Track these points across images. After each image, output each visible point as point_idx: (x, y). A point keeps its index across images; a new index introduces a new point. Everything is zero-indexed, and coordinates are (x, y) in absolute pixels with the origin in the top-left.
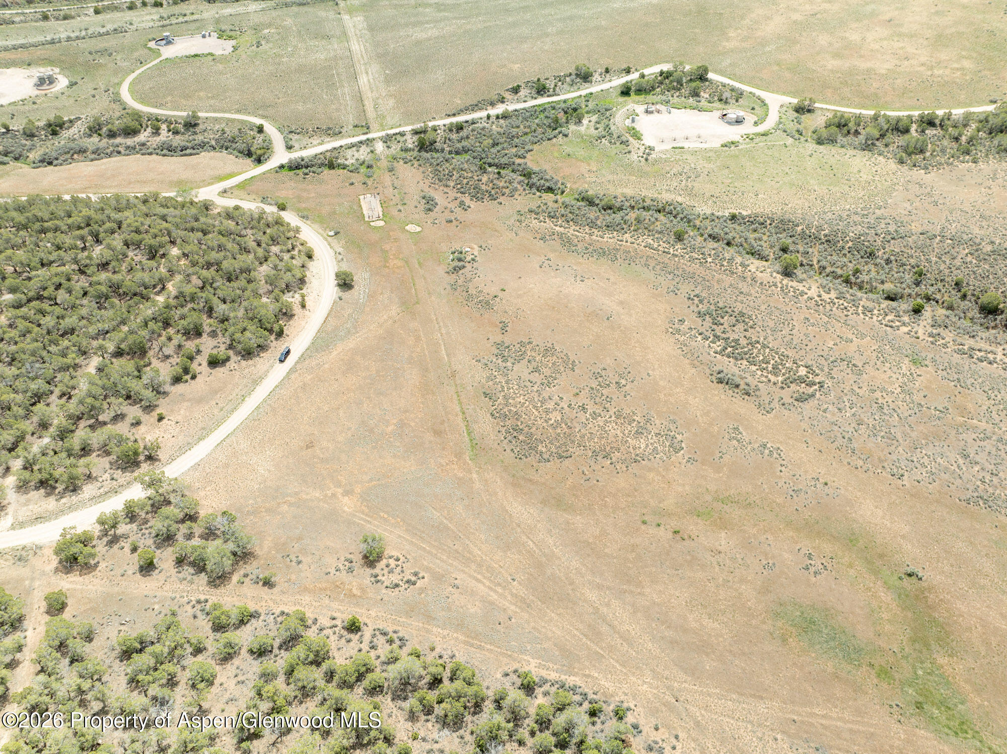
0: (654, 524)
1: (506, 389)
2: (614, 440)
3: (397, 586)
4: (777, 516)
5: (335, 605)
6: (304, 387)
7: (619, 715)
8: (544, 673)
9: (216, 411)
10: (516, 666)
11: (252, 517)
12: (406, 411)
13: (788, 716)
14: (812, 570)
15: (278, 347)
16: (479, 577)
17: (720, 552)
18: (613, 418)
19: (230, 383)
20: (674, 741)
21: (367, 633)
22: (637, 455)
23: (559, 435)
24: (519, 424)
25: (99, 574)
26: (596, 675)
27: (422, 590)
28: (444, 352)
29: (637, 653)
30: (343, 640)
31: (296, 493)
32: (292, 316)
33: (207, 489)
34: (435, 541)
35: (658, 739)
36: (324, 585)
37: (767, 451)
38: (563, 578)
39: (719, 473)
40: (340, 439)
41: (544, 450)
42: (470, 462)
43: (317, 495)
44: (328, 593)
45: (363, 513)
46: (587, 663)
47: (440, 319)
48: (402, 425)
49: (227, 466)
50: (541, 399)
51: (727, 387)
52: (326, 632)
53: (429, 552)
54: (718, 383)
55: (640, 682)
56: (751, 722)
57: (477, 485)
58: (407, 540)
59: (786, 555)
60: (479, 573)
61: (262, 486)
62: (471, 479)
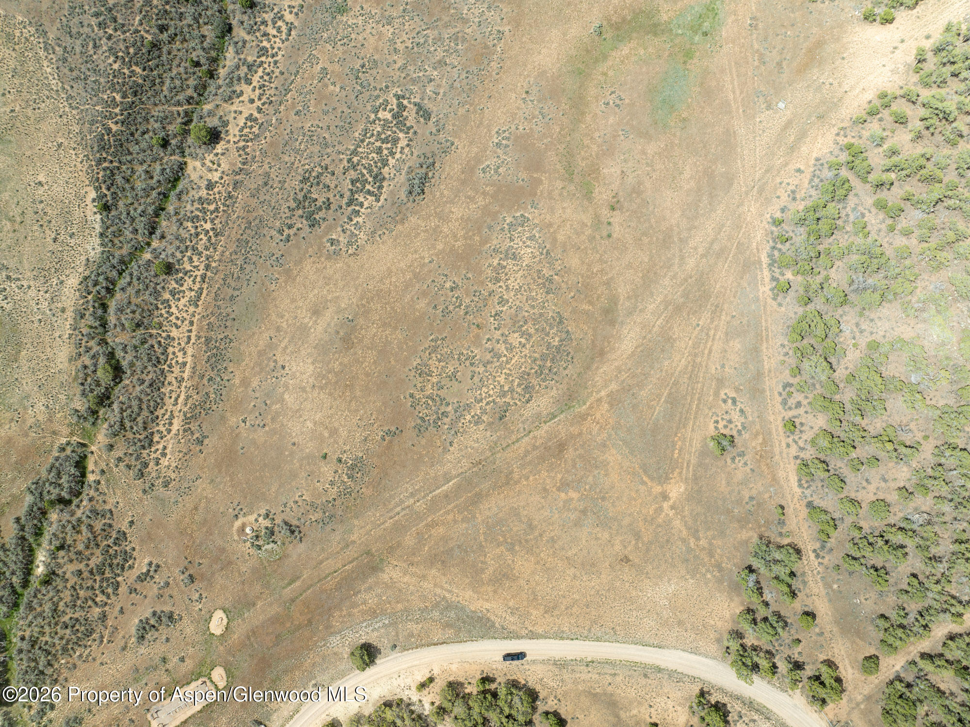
0: (609, 228)
1: (491, 399)
2: (529, 278)
3: (742, 411)
4: (574, 130)
5: (777, 450)
6: (549, 610)
7: (777, 223)
8: (767, 280)
9: (619, 679)
10: (769, 301)
11: (724, 565)
12: (545, 490)
13: (742, 116)
14: (618, 102)
15: (504, 671)
16: (706, 352)
17: (623, 172)
18: (501, 284)
19: (577, 689)
20: (783, 185)
21: (791, 414)
22: (542, 254)
23: (537, 330)
24: (533, 371)
25: (830, 653)
26: (754, 244)
27: (737, 390)
28: (445, 488)
29: (728, 220)
30: (803, 429)
31: (684, 541)
32: (451, 685)
33: (713, 623)
34: (686, 399)
35: (786, 195)
36: (764, 468)
37: (504, 142)
38: (683, 287)
39: (541, 181)
40: (606, 535)
41: (557, 339)
42: (588, 404)
43: (678, 522)
44: (769, 461)
45: (681, 473)
46: (748, 253)
47: (392, 514)
48: (564, 486)
49: (680, 623)
50: (495, 360)
51: (427, 185)
52: (802, 445)
53: (699, 399)
54: (424, 194)
55: (750, 214)
56: (754, 137)
57: (613, 386)
58: (694, 423)
59: (611, 120)
60: (703, 354)
61: (687, 577)
62: (608, 396)
